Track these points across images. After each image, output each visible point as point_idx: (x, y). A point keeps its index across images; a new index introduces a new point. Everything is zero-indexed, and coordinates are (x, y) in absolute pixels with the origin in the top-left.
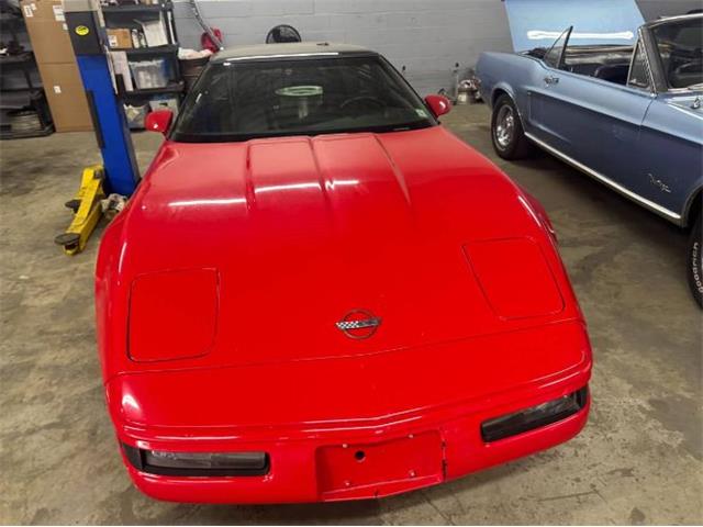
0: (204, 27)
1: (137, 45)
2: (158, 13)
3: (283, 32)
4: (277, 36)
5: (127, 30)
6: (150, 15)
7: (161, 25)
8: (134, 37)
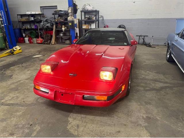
0: (105, 25)
1: (89, 28)
2: (94, 22)
3: (121, 26)
4: (120, 27)
5: (88, 25)
6: (93, 22)
7: (95, 24)
8: (89, 26)
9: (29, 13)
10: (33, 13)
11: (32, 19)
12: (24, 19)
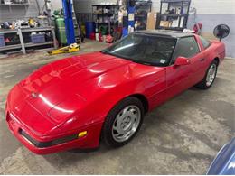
2: (178, 17)
7: (178, 21)
9: (103, 4)
10: (108, 4)
11: (106, 11)
12: (98, 11)
